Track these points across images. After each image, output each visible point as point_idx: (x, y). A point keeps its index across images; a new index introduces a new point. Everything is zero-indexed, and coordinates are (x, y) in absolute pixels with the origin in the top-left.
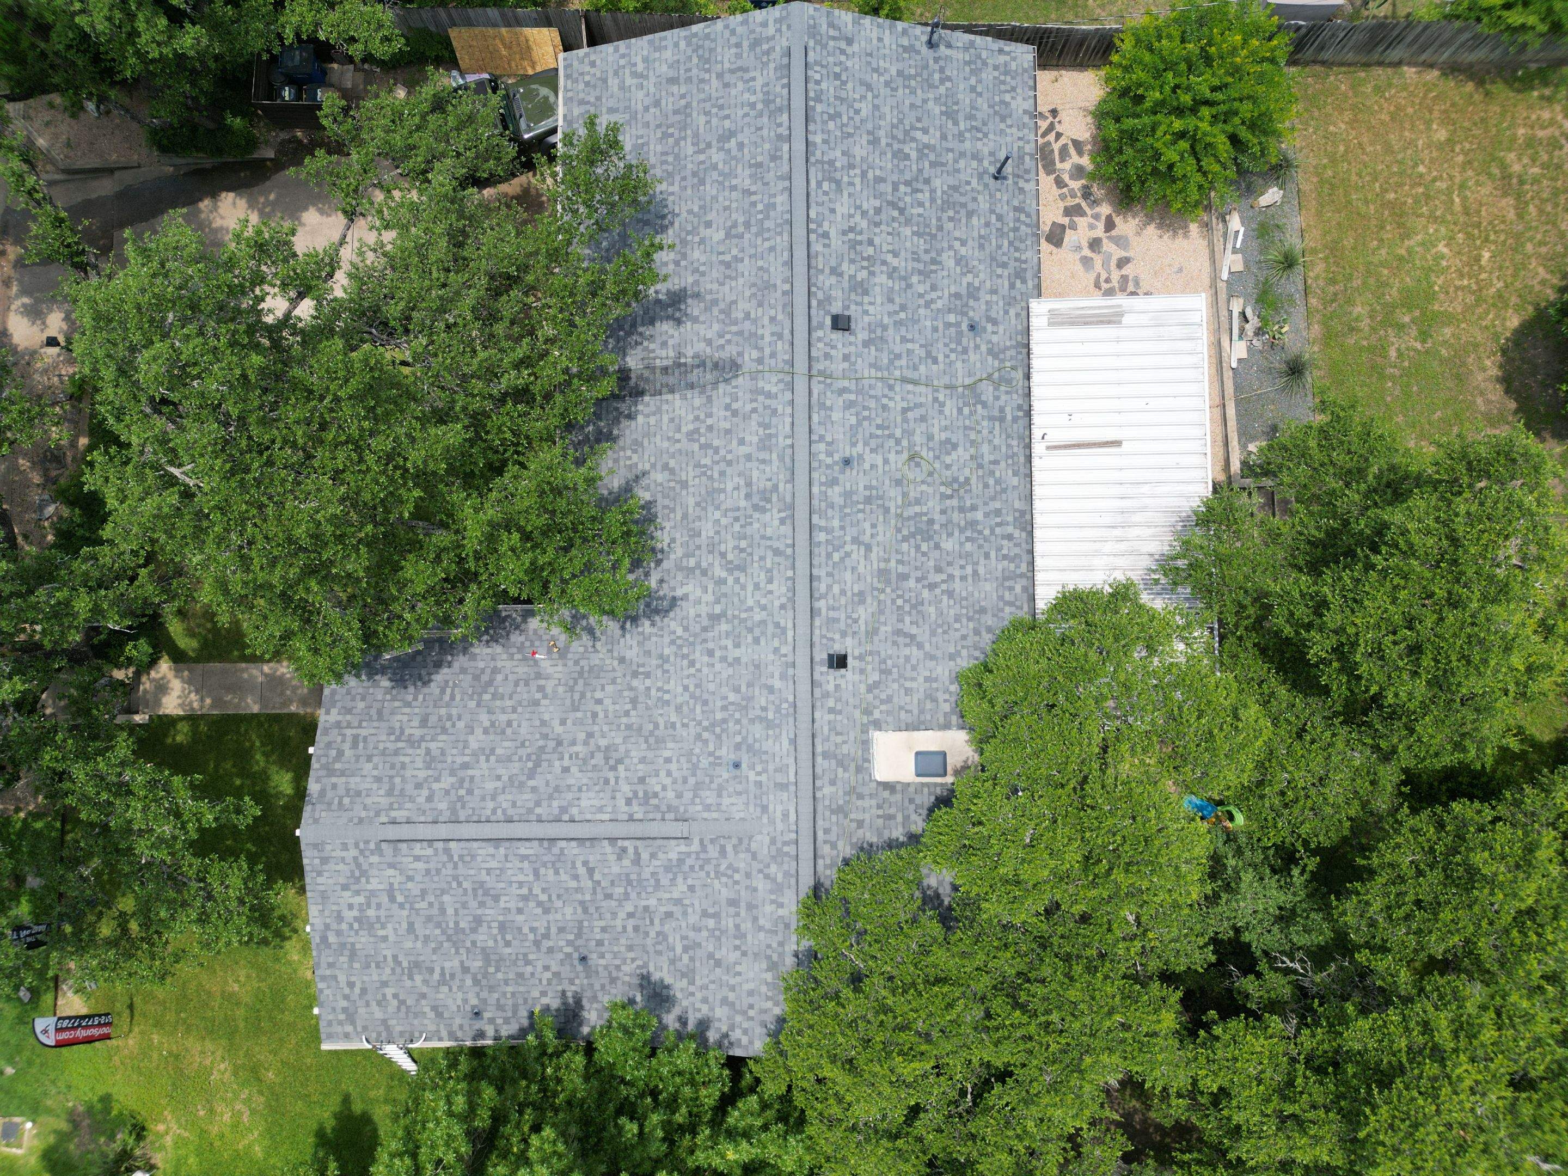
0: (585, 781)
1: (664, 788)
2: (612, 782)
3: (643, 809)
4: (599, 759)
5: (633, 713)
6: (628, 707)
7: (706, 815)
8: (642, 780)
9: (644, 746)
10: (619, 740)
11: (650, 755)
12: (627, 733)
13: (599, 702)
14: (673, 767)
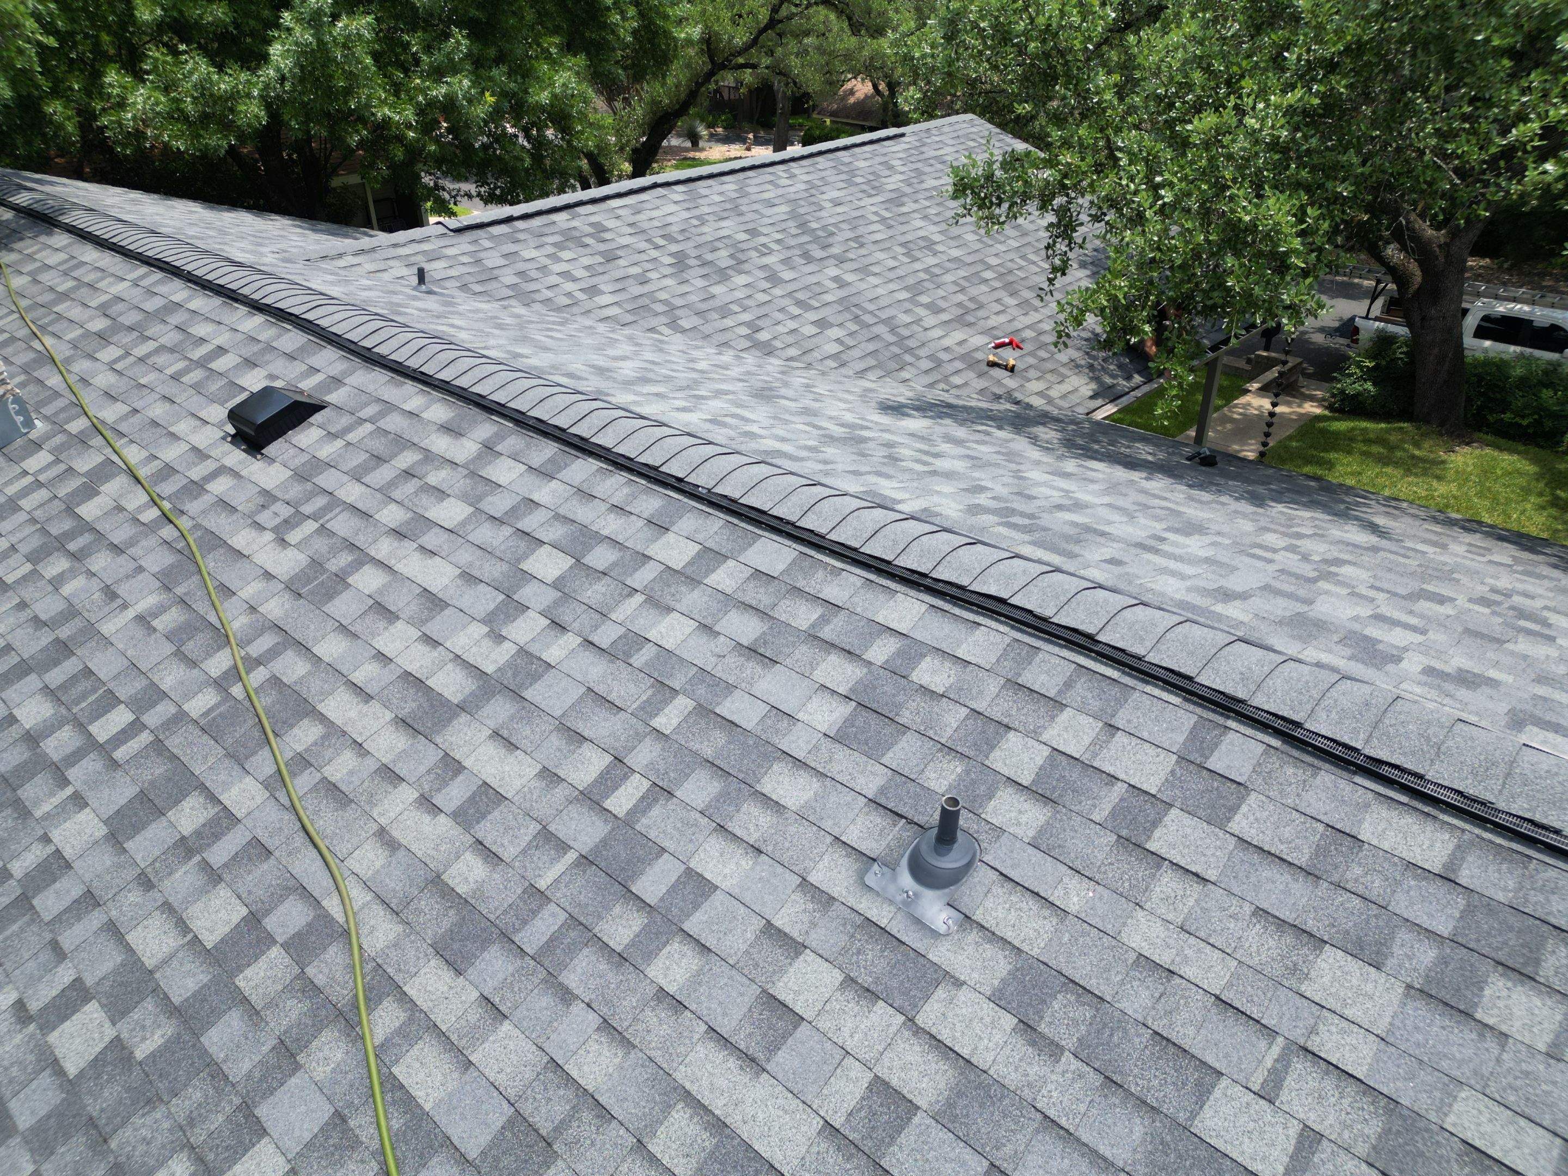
0: (705, 229)
1: (554, 257)
2: (661, 242)
3: (565, 226)
4: (723, 257)
5: (744, 331)
6: (764, 336)
7: (425, 247)
8: (610, 258)
9: (663, 296)
10: (717, 290)
11: (637, 290)
12: (717, 303)
13: (822, 324)
14: (569, 286)
